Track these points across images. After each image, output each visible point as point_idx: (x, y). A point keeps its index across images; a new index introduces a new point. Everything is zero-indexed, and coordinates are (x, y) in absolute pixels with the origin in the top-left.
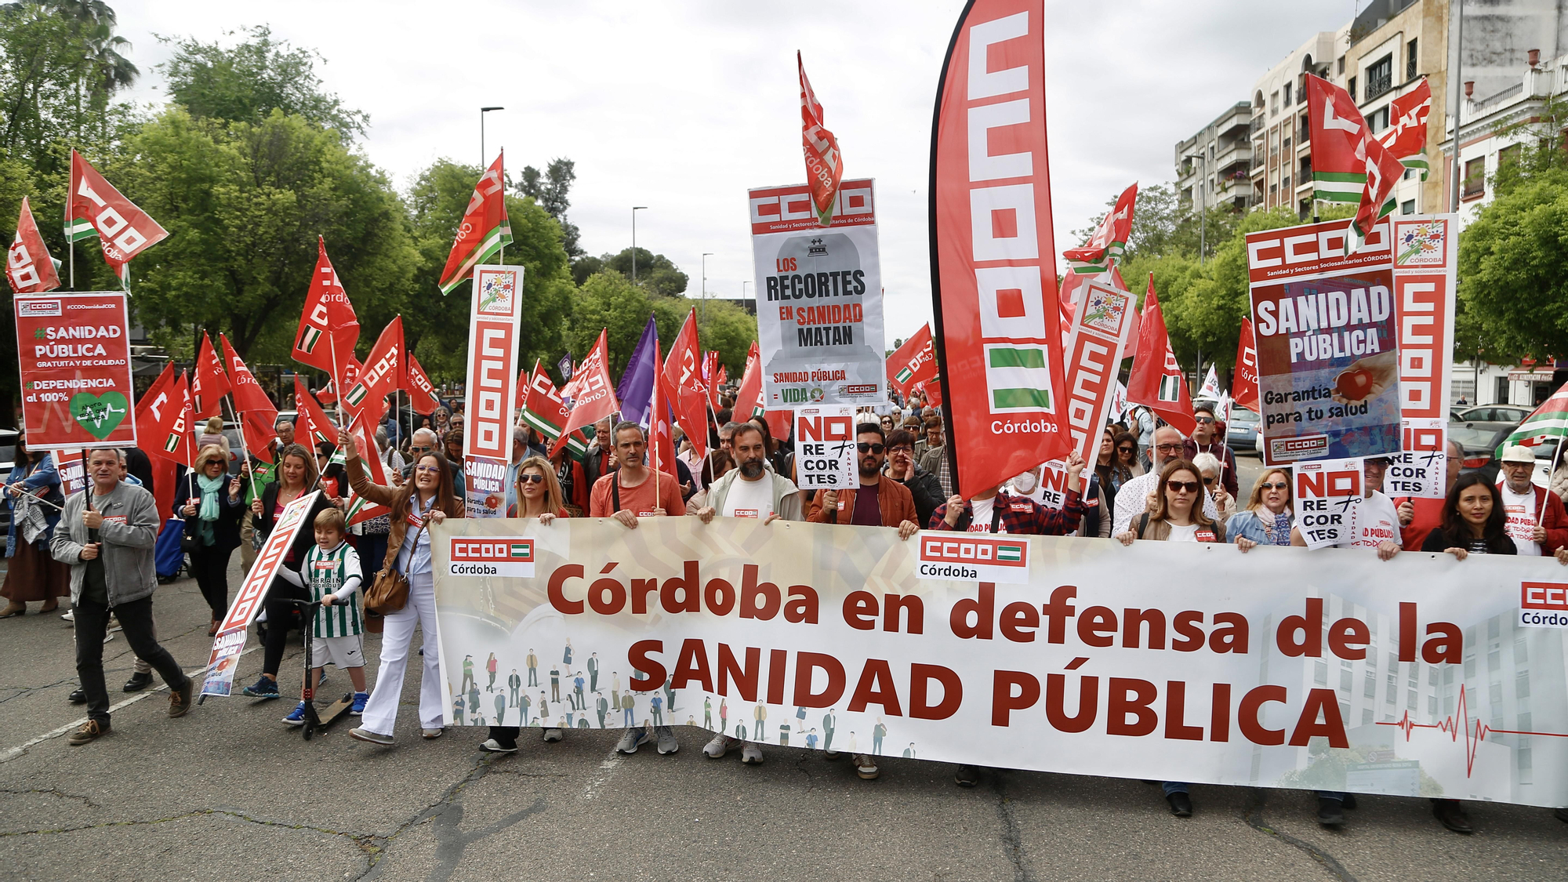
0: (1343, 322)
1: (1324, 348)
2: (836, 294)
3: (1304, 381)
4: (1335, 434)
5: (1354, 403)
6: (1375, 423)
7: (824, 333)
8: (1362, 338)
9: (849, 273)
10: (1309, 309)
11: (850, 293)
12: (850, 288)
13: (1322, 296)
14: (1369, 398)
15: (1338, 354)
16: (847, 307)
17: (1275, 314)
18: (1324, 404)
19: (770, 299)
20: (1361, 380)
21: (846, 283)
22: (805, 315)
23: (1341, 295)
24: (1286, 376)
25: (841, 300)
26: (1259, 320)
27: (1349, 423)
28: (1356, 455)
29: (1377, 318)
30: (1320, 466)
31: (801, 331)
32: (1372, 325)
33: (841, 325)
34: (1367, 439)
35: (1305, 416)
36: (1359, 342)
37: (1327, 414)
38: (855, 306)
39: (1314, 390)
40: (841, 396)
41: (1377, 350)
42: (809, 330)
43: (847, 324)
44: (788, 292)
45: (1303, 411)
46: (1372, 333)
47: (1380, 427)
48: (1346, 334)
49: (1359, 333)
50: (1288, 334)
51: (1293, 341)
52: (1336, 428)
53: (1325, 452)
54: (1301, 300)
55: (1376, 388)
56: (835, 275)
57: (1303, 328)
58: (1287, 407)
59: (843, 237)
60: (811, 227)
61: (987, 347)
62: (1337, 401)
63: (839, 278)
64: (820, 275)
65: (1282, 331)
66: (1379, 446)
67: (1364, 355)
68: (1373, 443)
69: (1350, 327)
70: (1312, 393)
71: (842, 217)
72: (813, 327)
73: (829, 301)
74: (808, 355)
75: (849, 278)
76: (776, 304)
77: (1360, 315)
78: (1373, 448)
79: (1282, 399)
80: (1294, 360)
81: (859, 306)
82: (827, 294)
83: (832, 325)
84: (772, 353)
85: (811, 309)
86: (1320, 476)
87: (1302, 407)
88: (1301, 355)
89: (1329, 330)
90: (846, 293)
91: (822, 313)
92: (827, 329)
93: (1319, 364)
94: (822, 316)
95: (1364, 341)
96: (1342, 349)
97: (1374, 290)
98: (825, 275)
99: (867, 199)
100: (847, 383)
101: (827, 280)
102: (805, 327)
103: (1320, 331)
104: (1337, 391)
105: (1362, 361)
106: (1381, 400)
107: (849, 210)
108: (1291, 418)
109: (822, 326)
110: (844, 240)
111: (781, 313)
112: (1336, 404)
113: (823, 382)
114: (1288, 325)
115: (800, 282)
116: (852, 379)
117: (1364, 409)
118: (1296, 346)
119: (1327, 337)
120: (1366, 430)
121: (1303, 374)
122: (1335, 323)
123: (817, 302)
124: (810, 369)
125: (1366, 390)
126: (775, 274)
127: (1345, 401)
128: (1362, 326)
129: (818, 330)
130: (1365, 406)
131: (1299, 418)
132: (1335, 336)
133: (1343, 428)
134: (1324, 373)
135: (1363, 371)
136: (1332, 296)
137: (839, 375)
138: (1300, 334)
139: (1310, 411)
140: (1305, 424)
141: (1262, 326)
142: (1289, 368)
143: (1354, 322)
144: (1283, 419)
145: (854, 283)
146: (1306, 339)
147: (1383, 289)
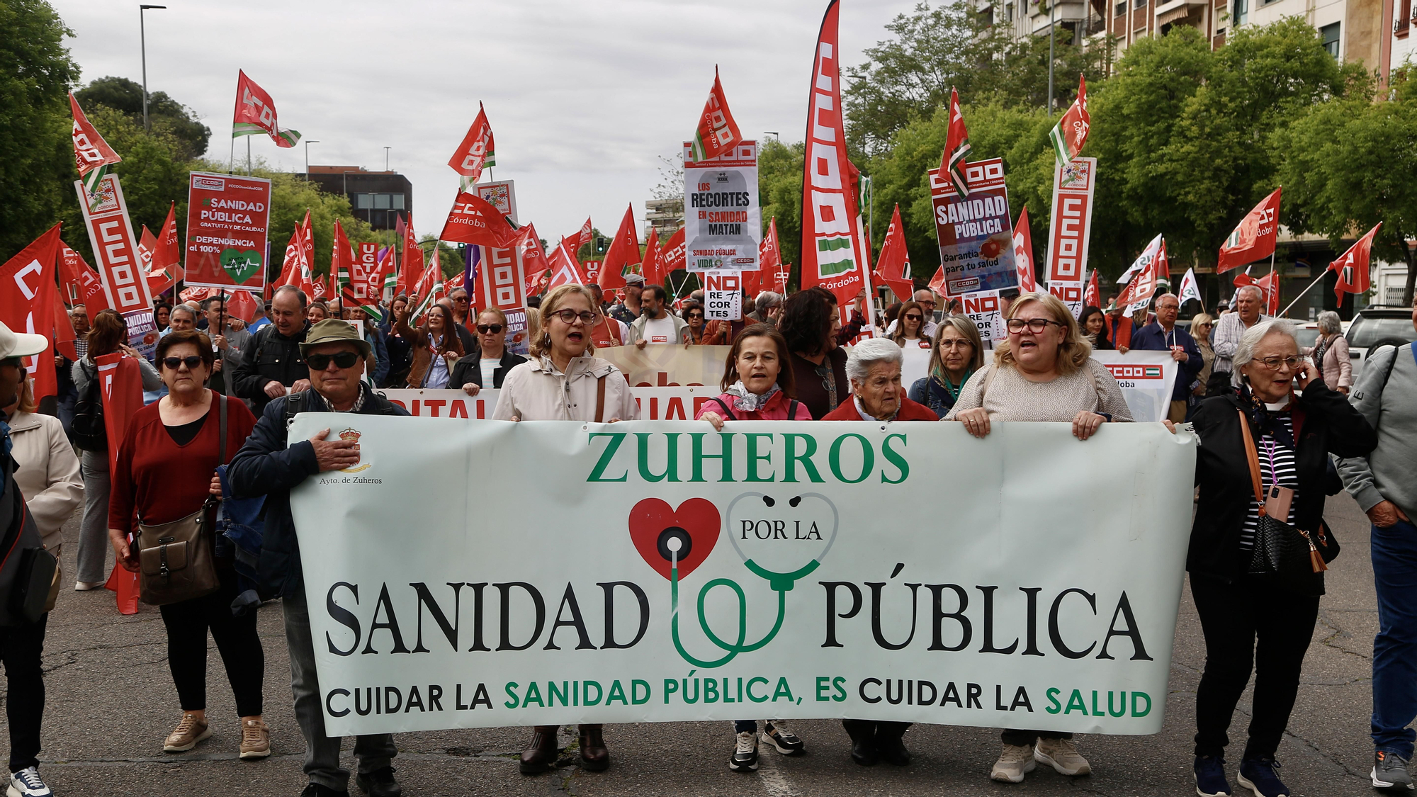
0: (982, 216)
1: (972, 230)
2: (732, 205)
3: (964, 248)
4: (982, 277)
5: (991, 259)
6: (1003, 270)
7: (724, 227)
8: (992, 224)
9: (740, 193)
10: (963, 210)
11: (740, 205)
12: (740, 202)
13: (970, 202)
14: (999, 256)
15: (980, 233)
16: (738, 213)
17: (946, 212)
18: (975, 261)
19: (693, 206)
20: (994, 246)
21: (738, 199)
22: (714, 216)
23: (980, 201)
24: (954, 246)
25: (735, 209)
26: (938, 216)
27: (989, 270)
28: (995, 288)
29: (999, 213)
30: (976, 295)
31: (710, 226)
32: (997, 217)
33: (734, 223)
34: (1000, 279)
35: (966, 268)
36: (991, 226)
37: (977, 266)
38: (743, 212)
39: (969, 253)
40: (733, 264)
41: (1001, 230)
42: (716, 225)
43: (738, 223)
44: (704, 203)
45: (965, 265)
46: (997, 221)
47: (1006, 272)
48: (984, 222)
49: (991, 221)
50: (954, 223)
51: (956, 227)
52: (983, 274)
53: (979, 287)
54: (959, 205)
55: (1002, 251)
56: (732, 194)
57: (961, 220)
58: (956, 263)
59: (738, 172)
60: (719, 166)
61: (817, 239)
62: (981, 259)
63: (735, 196)
64: (723, 194)
65: (950, 222)
66: (1006, 282)
67: (994, 233)
68: (1003, 281)
69: (985, 219)
70: (968, 255)
71: (738, 161)
72: (718, 223)
73: (728, 209)
74: (714, 240)
75: (740, 196)
76: (697, 209)
77: (990, 212)
78: (1003, 284)
79: (953, 259)
80: (958, 237)
81: (746, 213)
82: (727, 205)
83: (729, 223)
84: (693, 238)
85: (717, 213)
86: (976, 300)
87: (964, 263)
88: (961, 234)
89: (975, 221)
90: (738, 205)
91: (724, 216)
92: (726, 225)
93: (971, 239)
94: (723, 218)
95: (993, 226)
96: (982, 230)
97: (996, 199)
98: (726, 194)
99: (752, 152)
100: (737, 257)
101: (727, 197)
102: (713, 223)
103: (970, 221)
104: (982, 253)
105: (993, 237)
106: (1005, 257)
107: (741, 158)
108: (959, 269)
109: (723, 223)
110: (738, 174)
111: (700, 215)
112: (982, 260)
113: (722, 256)
114: (953, 218)
115: (711, 197)
116: (739, 255)
117: (996, 263)
118: (958, 230)
119: (974, 224)
120: (999, 274)
121: (963, 245)
122: (977, 216)
123: (721, 209)
124: (715, 248)
125: (997, 252)
126: (697, 192)
127: (986, 258)
128: (991, 218)
129: (721, 225)
130: (997, 261)
131: (963, 269)
132: (978, 223)
133: (986, 273)
134: (974, 243)
135: (994, 242)
136: (975, 202)
137: (732, 252)
138: (960, 223)
139: (968, 265)
140: (966, 271)
141: (940, 219)
142: (956, 241)
143: (987, 216)
144: (954, 270)
145: (743, 200)
146: (963, 225)
147: (1001, 198)
